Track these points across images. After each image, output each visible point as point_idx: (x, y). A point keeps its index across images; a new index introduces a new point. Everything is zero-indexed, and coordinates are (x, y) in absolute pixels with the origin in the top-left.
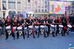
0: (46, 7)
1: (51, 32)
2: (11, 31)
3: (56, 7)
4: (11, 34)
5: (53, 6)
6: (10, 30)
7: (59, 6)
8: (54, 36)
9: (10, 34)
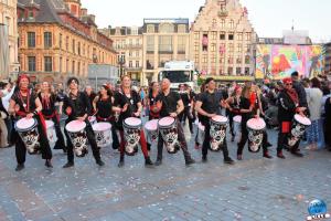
0: (247, 61)
1: (215, 145)
2: (36, 138)
3: (277, 60)
4: (36, 148)
5: (266, 58)
6: (34, 133)
7: (283, 57)
8: (228, 160)
9: (32, 150)
